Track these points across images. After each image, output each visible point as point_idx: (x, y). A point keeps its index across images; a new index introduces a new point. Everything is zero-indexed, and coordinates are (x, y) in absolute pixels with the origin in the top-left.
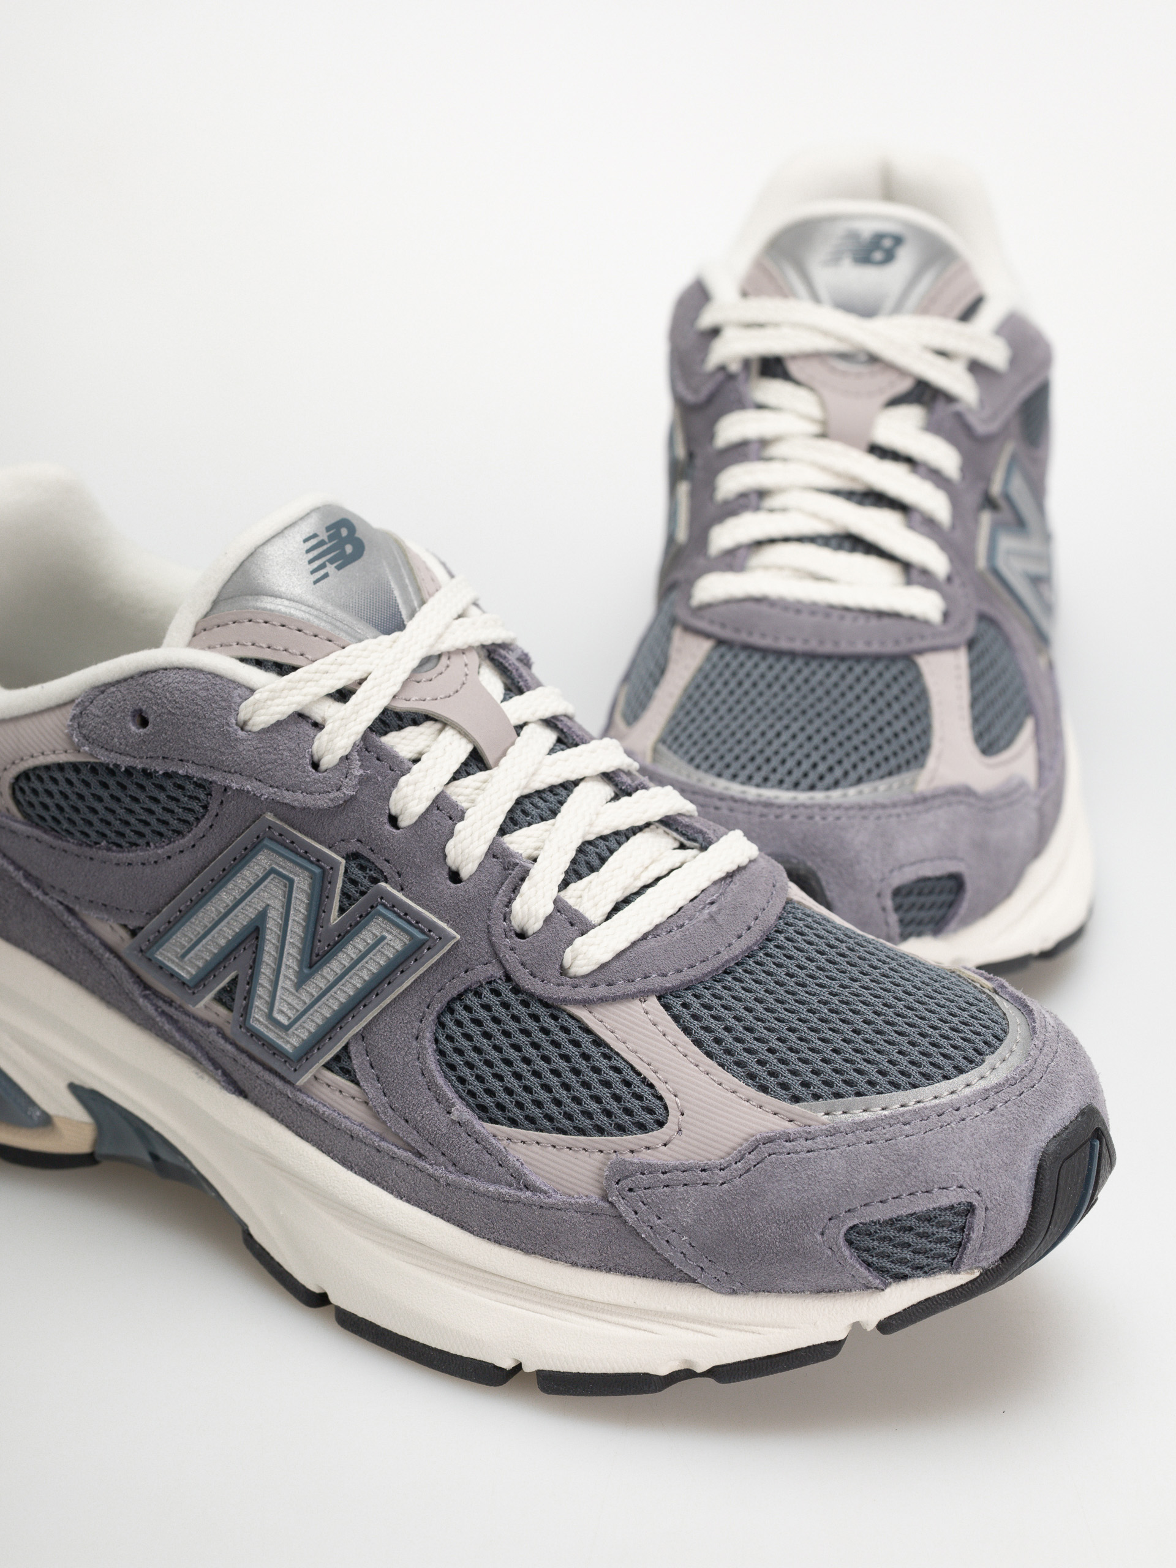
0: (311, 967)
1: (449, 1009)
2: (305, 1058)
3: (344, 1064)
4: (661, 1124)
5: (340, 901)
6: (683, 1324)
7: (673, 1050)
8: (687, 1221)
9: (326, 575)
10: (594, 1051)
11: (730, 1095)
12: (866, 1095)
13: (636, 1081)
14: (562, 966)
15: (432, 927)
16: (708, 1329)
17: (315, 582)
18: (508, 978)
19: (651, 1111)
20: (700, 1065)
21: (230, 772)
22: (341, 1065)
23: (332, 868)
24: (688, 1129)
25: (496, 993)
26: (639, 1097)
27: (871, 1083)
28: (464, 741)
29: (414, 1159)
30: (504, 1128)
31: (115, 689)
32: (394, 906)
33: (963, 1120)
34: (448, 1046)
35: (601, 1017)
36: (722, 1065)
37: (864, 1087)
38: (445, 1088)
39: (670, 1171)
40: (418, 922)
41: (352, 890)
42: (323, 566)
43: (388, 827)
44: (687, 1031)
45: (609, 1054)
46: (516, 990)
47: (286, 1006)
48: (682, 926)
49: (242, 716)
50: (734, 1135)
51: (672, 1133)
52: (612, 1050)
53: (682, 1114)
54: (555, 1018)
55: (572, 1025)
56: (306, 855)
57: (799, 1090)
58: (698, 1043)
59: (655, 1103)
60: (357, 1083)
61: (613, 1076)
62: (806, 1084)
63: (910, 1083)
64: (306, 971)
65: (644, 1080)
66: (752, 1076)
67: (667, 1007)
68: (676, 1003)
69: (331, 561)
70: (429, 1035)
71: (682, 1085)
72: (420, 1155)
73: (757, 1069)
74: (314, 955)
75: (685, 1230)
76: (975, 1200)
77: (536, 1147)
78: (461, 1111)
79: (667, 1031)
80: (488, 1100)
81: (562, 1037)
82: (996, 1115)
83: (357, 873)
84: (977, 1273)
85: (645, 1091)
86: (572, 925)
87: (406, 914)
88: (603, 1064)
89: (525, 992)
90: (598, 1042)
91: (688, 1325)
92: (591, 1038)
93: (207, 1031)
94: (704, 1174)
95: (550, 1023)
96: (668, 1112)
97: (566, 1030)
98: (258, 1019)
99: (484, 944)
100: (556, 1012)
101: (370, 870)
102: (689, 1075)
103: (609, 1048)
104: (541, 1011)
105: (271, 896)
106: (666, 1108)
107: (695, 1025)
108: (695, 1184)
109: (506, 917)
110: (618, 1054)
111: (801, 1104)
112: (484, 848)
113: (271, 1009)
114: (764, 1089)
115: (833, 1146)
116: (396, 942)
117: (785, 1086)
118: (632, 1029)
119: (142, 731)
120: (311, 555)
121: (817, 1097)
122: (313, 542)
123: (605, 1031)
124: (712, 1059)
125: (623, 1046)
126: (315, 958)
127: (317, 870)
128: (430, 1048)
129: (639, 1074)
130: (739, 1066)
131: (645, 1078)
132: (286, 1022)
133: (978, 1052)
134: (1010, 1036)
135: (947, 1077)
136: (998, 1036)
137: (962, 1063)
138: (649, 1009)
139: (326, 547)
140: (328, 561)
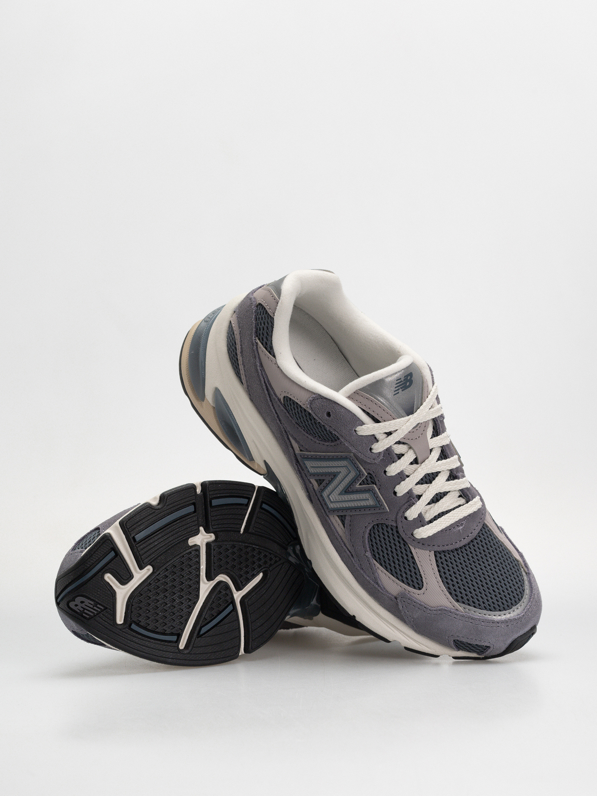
0: (345, 492)
1: (378, 525)
2: (333, 511)
3: (343, 519)
4: (420, 589)
5: (361, 482)
6: (402, 633)
7: (432, 570)
8: (415, 617)
9: (398, 393)
10: (410, 559)
11: (441, 591)
12: (476, 608)
13: (418, 574)
14: (412, 533)
15: (382, 505)
16: (408, 638)
17: (394, 395)
18: (397, 527)
19: (418, 584)
20: (437, 579)
21: (347, 441)
22: (342, 519)
23: (363, 475)
24: (426, 595)
25: (392, 530)
26: (417, 579)
27: (479, 605)
28: (414, 455)
29: (351, 556)
30: (378, 564)
31: (325, 401)
32: (375, 494)
33: (498, 627)
34: (373, 535)
35: (417, 552)
36: (443, 581)
37: (477, 605)
38: (367, 545)
39: (416, 603)
40: (379, 501)
41: (365, 481)
42: (398, 389)
43: (383, 473)
44: (438, 566)
45: (414, 563)
46: (397, 532)
47: (334, 496)
48: (450, 530)
49: (356, 429)
50: (437, 603)
51: (421, 593)
52: (416, 562)
53: (426, 590)
54: (405, 545)
55: (408, 550)
56: (357, 468)
57: (460, 599)
58: (439, 571)
59: (420, 583)
60: (344, 527)
61: (413, 570)
62: (462, 598)
63: (489, 609)
64: (344, 492)
65: (421, 575)
66: (449, 588)
67: (436, 556)
68: (438, 555)
69: (401, 388)
70: (369, 528)
71: (430, 582)
72: (352, 556)
73: (451, 587)
74: (347, 490)
75: (413, 618)
76: (492, 646)
77: (384, 575)
78: (369, 554)
79: (433, 564)
80: (377, 555)
81: (404, 552)
82: (507, 628)
83: (369, 479)
84: (484, 657)
85: (419, 578)
86: (420, 521)
87: (377, 497)
88: (412, 565)
89: (399, 534)
90: (413, 558)
91: (403, 634)
92: (411, 555)
93: (310, 484)
94: (425, 609)
95: (402, 546)
96: (423, 587)
97: (406, 550)
98: (325, 494)
99: (395, 516)
100: (405, 544)
101: (373, 480)
102: (433, 580)
103: (415, 561)
104: (402, 542)
105: (343, 471)
106: (423, 585)
107: (440, 565)
108: (421, 610)
109: (404, 512)
110: (417, 564)
111: (458, 603)
112: (407, 491)
113: (330, 495)
114: (451, 593)
115: (461, 619)
116: (371, 502)
117: (456, 596)
118: (424, 559)
119: (327, 418)
120: (397, 386)
121: (464, 603)
122: (399, 381)
123: (416, 556)
124: (441, 578)
125: (419, 562)
126: (347, 491)
127: (359, 474)
128: (368, 531)
129: (420, 572)
130: (447, 584)
131: (421, 574)
132: (332, 500)
133: (512, 604)
134: (523, 599)
135: (500, 610)
136: (519, 600)
137: (506, 607)
138: (431, 555)
139: (402, 383)
140: (400, 388)
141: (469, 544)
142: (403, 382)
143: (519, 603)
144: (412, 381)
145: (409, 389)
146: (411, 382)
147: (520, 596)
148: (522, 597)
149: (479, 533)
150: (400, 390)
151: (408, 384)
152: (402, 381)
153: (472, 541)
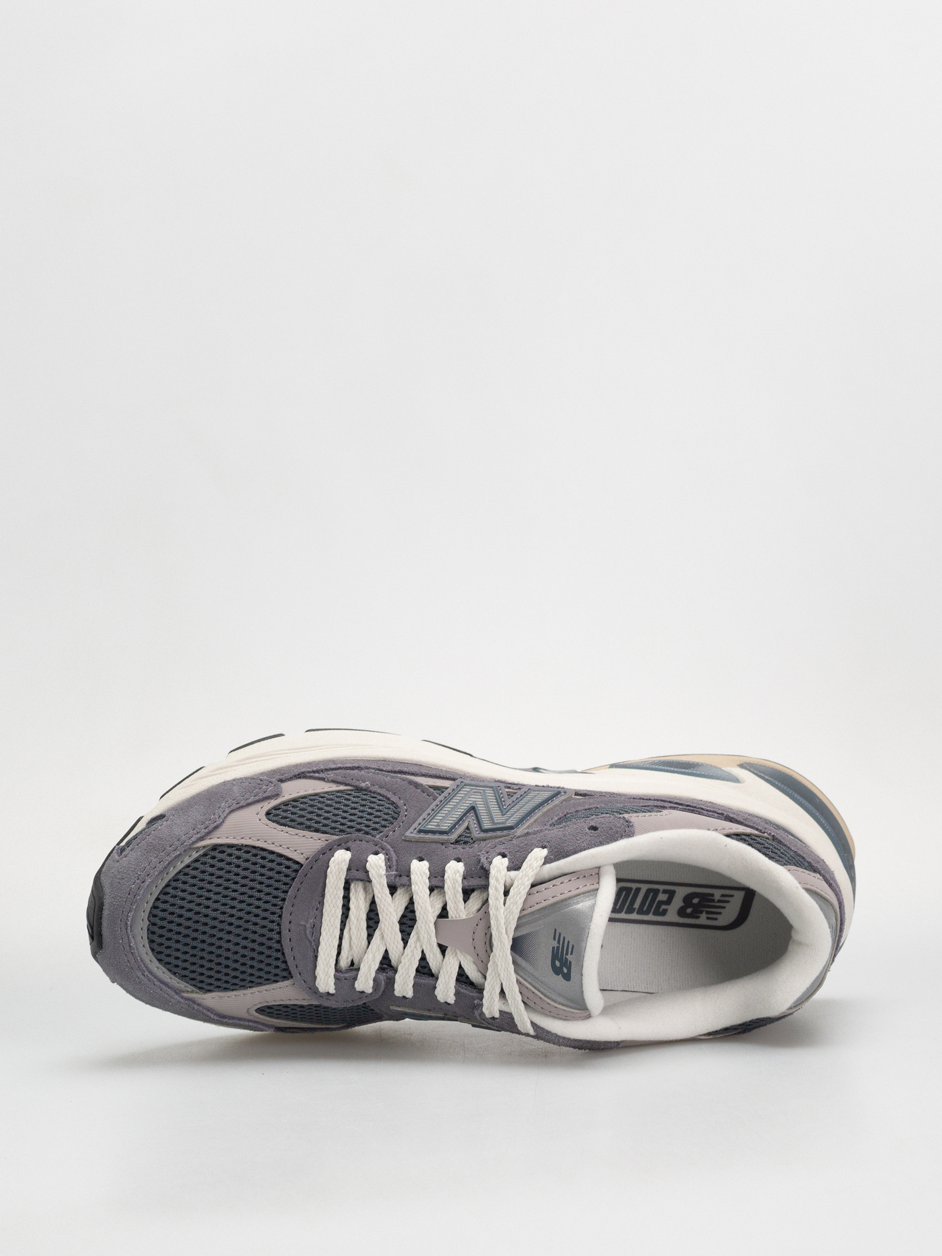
4: (268, 813)
9: (554, 939)
10: (318, 826)
11: (243, 836)
14: (349, 849)
17: (555, 930)
19: (276, 815)
24: (254, 816)
26: (284, 817)
27: (186, 874)
28: (454, 918)
35: (321, 840)
43: (460, 855)
44: (281, 856)
45: (308, 828)
49: (544, 849)
51: (261, 812)
53: (260, 820)
57: (214, 853)
58: (272, 853)
59: (276, 818)
62: (213, 857)
65: (285, 825)
66: (239, 849)
67: (297, 863)
68: (296, 867)
71: (267, 830)
73: (240, 853)
85: (284, 821)
88: (307, 823)
90: (317, 831)
96: (268, 819)
103: (310, 831)
106: (270, 820)
107: (280, 860)
109: (386, 854)
110: (304, 830)
111: (210, 846)
112: (413, 877)
114: (231, 847)
117: (222, 851)
118: (303, 843)
120: (566, 940)
121: (205, 855)
123: (317, 836)
124: (262, 848)
125: (304, 835)
130: (247, 850)
133: (154, 924)
134: (149, 948)
135: (157, 899)
136: (151, 941)
137: (155, 912)
138: (302, 856)
139: (565, 952)
140: (559, 947)
141: (279, 925)
142: (566, 955)
143: (148, 938)
144: (557, 974)
145: (549, 962)
146: (557, 971)
147: (155, 946)
148: (153, 950)
149: (283, 954)
150: (555, 944)
151: (558, 964)
152: (568, 955)
153: (279, 933)
